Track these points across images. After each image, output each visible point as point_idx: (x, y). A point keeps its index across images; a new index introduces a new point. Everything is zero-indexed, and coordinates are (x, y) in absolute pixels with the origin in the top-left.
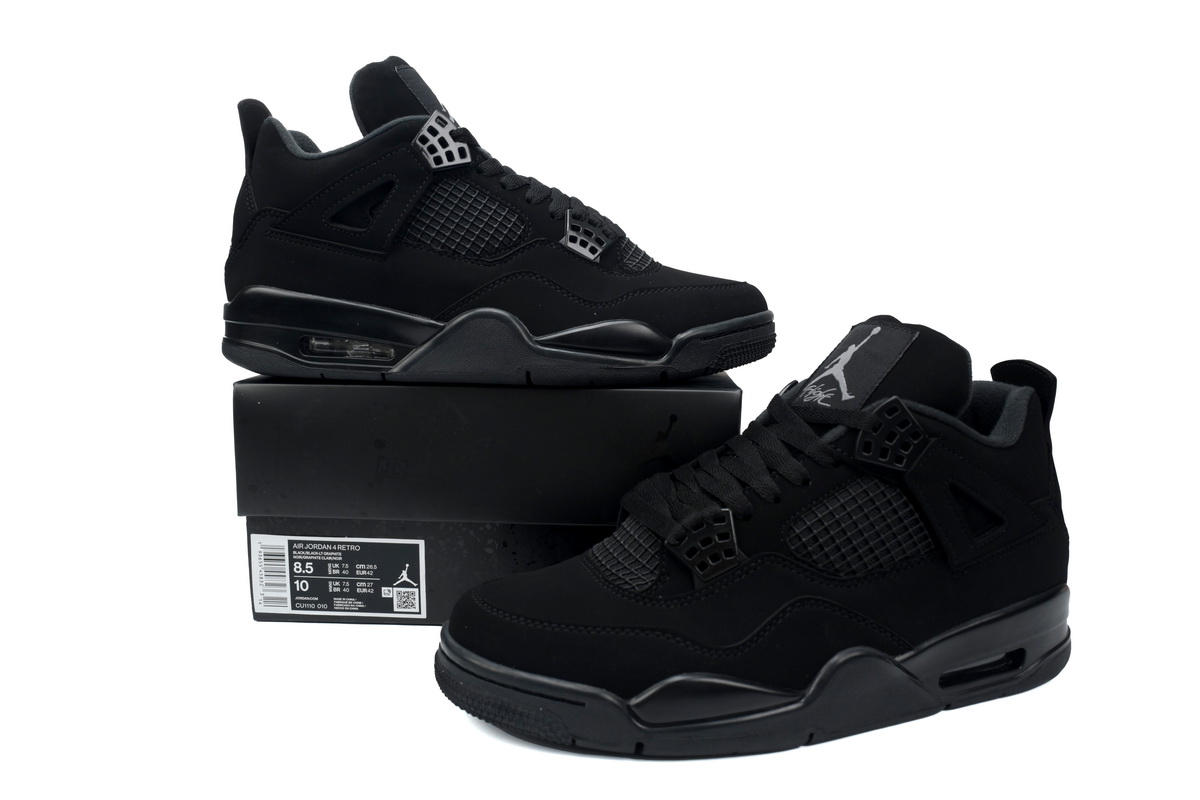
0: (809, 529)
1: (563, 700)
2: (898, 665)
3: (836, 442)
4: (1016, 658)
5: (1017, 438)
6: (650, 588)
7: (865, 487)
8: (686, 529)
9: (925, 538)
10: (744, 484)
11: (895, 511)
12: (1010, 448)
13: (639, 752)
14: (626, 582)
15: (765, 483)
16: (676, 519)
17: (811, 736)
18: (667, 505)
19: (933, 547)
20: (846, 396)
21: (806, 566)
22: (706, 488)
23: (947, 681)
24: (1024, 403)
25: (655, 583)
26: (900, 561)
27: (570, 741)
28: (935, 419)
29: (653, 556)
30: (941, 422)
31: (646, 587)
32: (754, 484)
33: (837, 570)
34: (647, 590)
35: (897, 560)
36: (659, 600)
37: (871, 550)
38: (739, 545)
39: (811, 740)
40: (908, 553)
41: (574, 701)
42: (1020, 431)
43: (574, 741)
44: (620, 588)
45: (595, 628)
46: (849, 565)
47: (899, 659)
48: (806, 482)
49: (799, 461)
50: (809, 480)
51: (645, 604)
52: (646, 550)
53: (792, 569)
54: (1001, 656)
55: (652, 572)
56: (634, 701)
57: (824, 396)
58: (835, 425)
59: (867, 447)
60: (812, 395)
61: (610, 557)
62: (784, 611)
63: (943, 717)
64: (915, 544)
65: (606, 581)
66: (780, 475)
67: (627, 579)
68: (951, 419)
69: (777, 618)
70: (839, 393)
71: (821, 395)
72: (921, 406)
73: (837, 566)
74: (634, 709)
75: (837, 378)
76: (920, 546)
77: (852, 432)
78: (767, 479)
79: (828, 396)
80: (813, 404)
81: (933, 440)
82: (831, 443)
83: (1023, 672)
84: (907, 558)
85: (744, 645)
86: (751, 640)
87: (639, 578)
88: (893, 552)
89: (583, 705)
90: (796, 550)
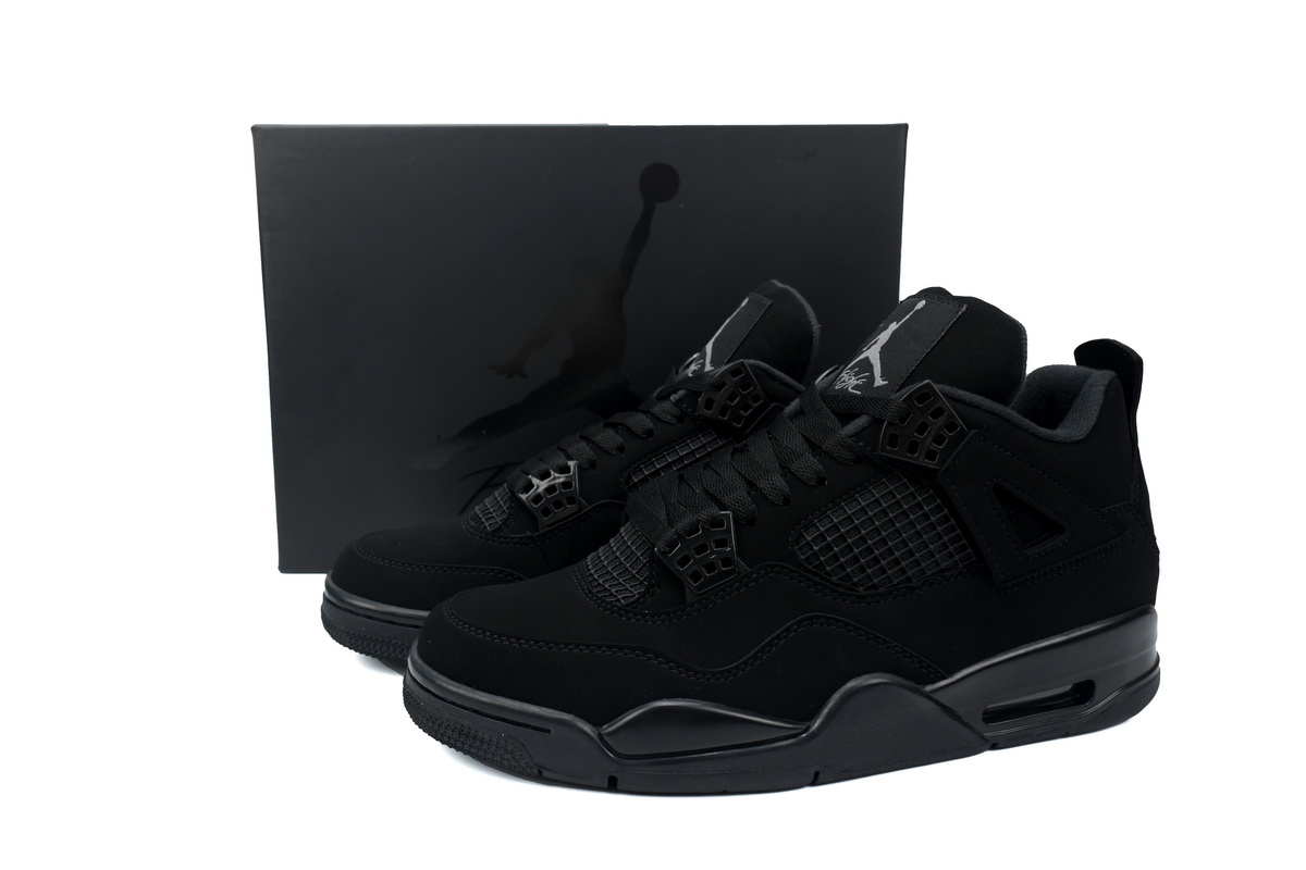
0: (822, 536)
1: (527, 726)
2: (927, 696)
3: (857, 435)
4: (1083, 692)
5: (1088, 431)
6: (638, 599)
7: (892, 487)
8: (678, 535)
9: (964, 548)
10: (751, 484)
11: (926, 516)
12: (1078, 442)
13: (612, 786)
14: (612, 594)
15: (774, 484)
16: (671, 524)
17: (817, 774)
18: (664, 508)
19: (974, 559)
20: (879, 382)
21: (817, 579)
22: (708, 488)
23: (993, 716)
24: (1100, 389)
25: (642, 595)
26: (932, 575)
27: (536, 771)
28: (978, 407)
29: (644, 565)
30: (986, 411)
31: (632, 600)
32: (762, 485)
33: (854, 584)
34: (633, 603)
35: (929, 573)
36: (644, 616)
37: (897, 562)
38: (738, 555)
39: (816, 781)
40: (943, 566)
41: (540, 728)
42: (1092, 423)
43: (540, 772)
44: (603, 601)
45: (567, 645)
46: (869, 578)
47: (929, 688)
48: (821, 481)
49: (815, 457)
50: (824, 480)
51: (628, 619)
52: (638, 558)
53: (800, 582)
54: (1068, 688)
55: (641, 583)
56: (608, 729)
57: (856, 382)
58: (858, 416)
59: (893, 440)
60: (844, 381)
61: (600, 566)
62: (787, 630)
63: (988, 758)
64: (951, 555)
65: (590, 592)
66: (792, 473)
67: (613, 591)
68: (998, 407)
69: (778, 638)
70: (872, 378)
71: (853, 381)
72: (961, 392)
73: (855, 580)
74: (606, 738)
75: (872, 361)
76: (957, 557)
77: (877, 422)
78: (778, 480)
79: (860, 382)
80: (844, 391)
81: (973, 432)
82: (851, 436)
83: (1091, 709)
84: (942, 571)
85: (737, 668)
86: (745, 663)
87: (627, 589)
88: (924, 564)
89: (549, 731)
90: (807, 559)
